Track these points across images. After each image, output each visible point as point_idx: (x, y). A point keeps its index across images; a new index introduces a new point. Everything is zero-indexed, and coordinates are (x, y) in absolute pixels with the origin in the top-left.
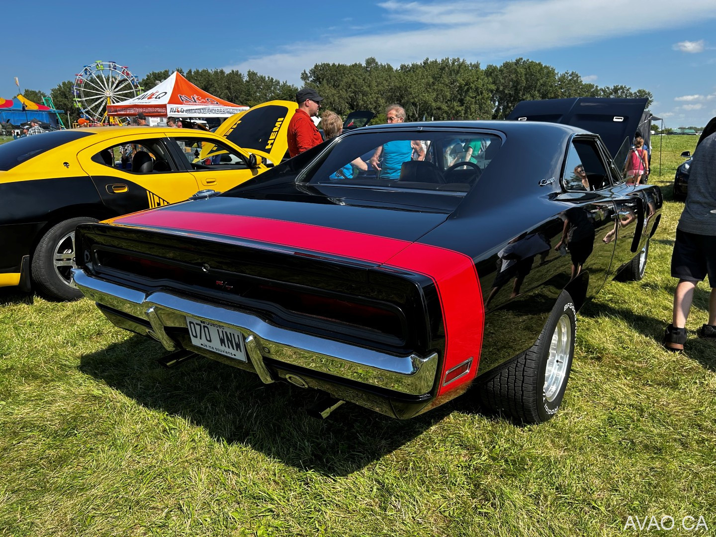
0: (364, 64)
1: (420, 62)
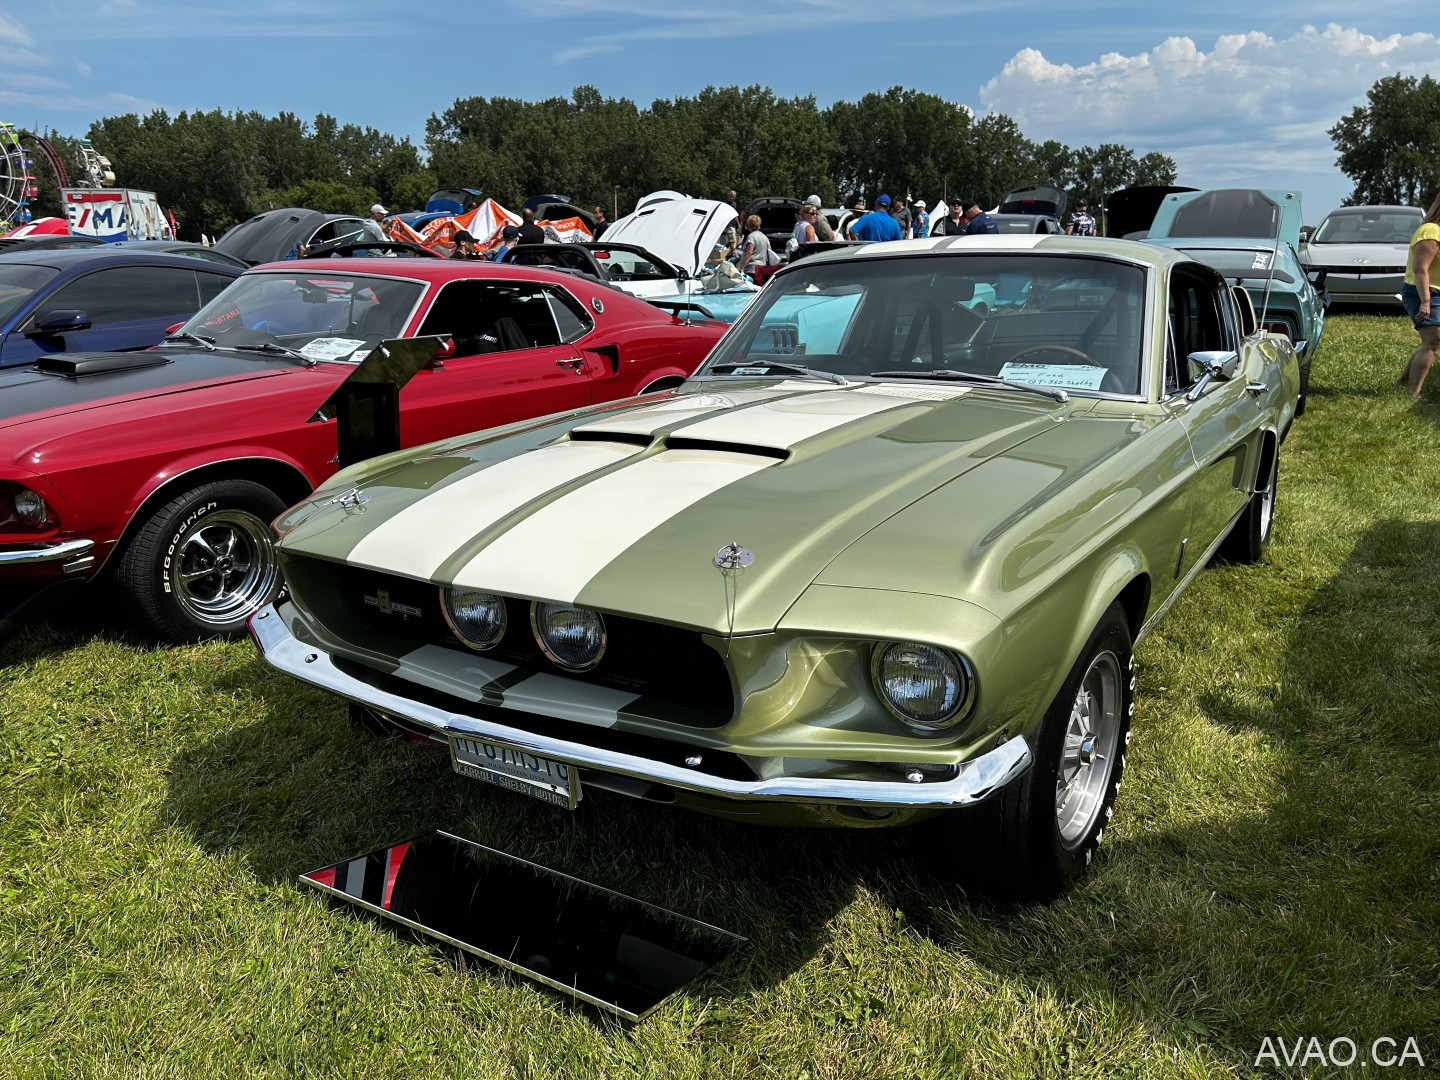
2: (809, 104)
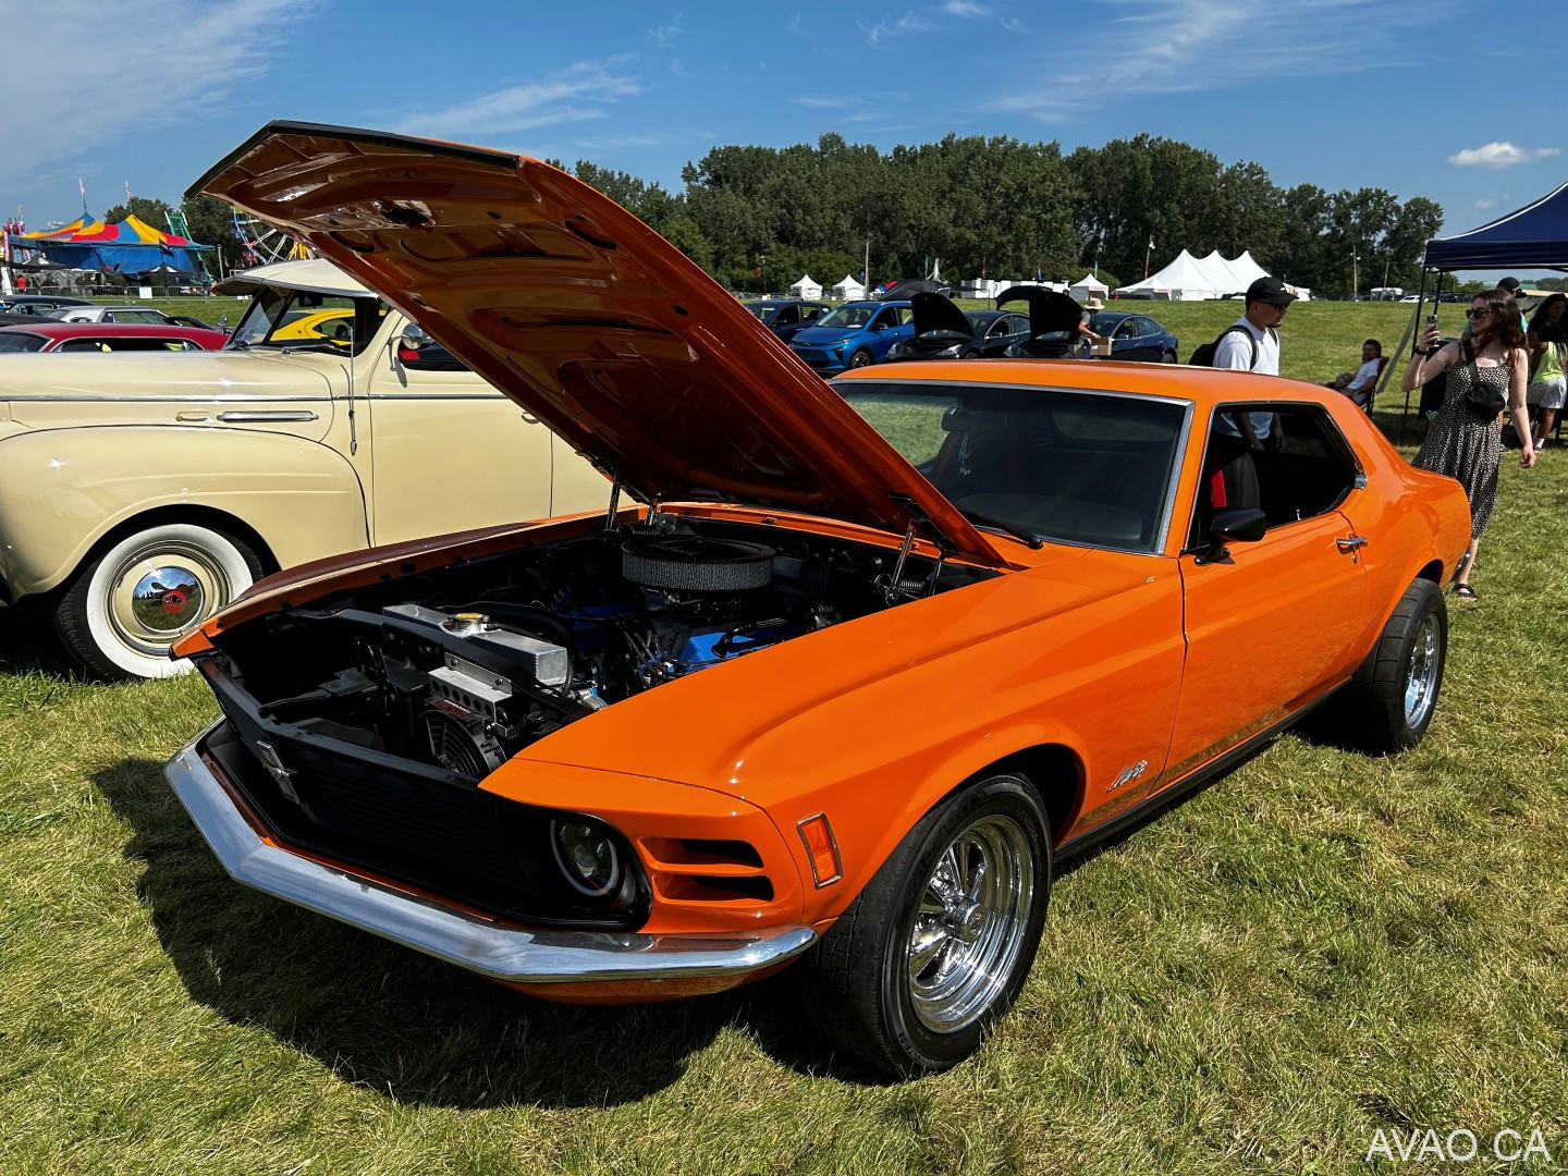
0: (816, 147)
1: (936, 140)
2: (1052, 151)
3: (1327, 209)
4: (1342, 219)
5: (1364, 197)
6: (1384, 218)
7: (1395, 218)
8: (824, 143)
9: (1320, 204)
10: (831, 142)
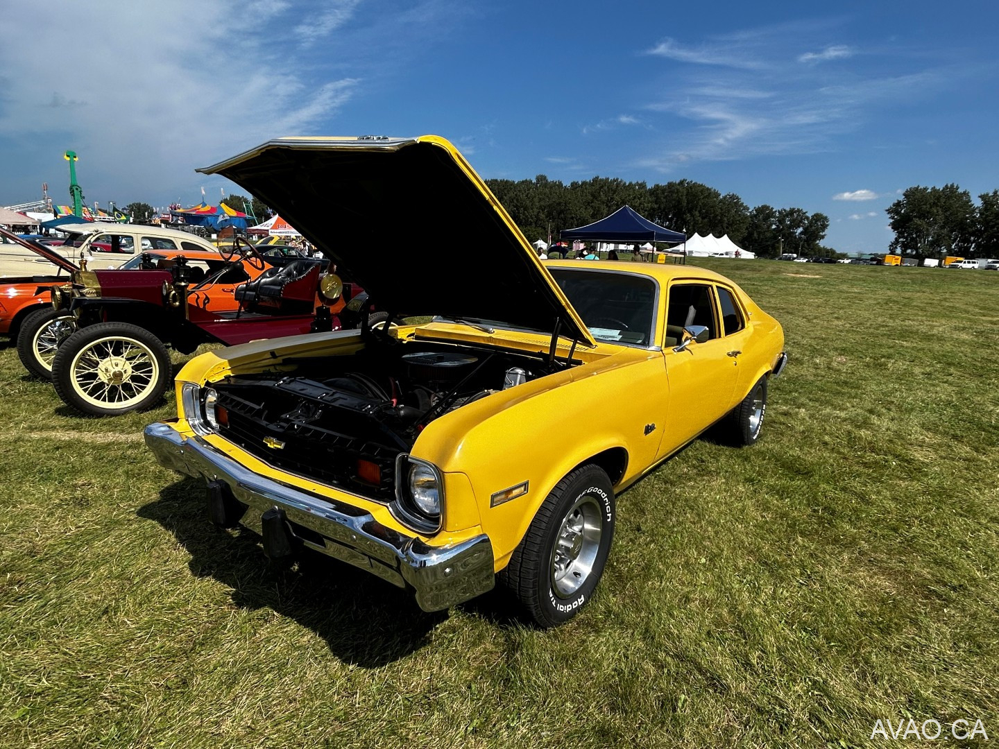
0: (534, 181)
1: (589, 179)
2: (642, 186)
3: (775, 217)
4: (781, 221)
5: (792, 212)
6: (801, 222)
7: (806, 222)
8: (538, 179)
9: (771, 214)
10: (541, 178)
